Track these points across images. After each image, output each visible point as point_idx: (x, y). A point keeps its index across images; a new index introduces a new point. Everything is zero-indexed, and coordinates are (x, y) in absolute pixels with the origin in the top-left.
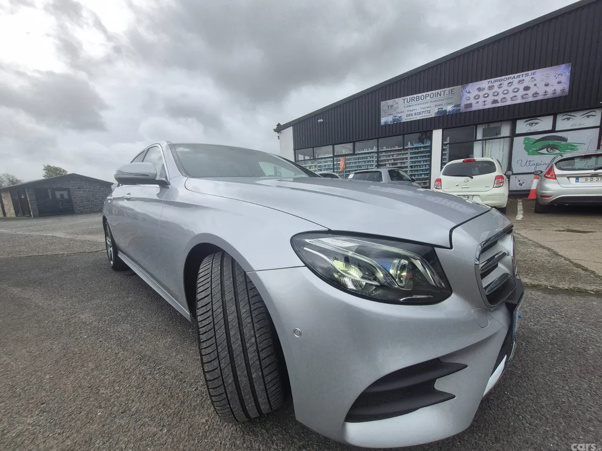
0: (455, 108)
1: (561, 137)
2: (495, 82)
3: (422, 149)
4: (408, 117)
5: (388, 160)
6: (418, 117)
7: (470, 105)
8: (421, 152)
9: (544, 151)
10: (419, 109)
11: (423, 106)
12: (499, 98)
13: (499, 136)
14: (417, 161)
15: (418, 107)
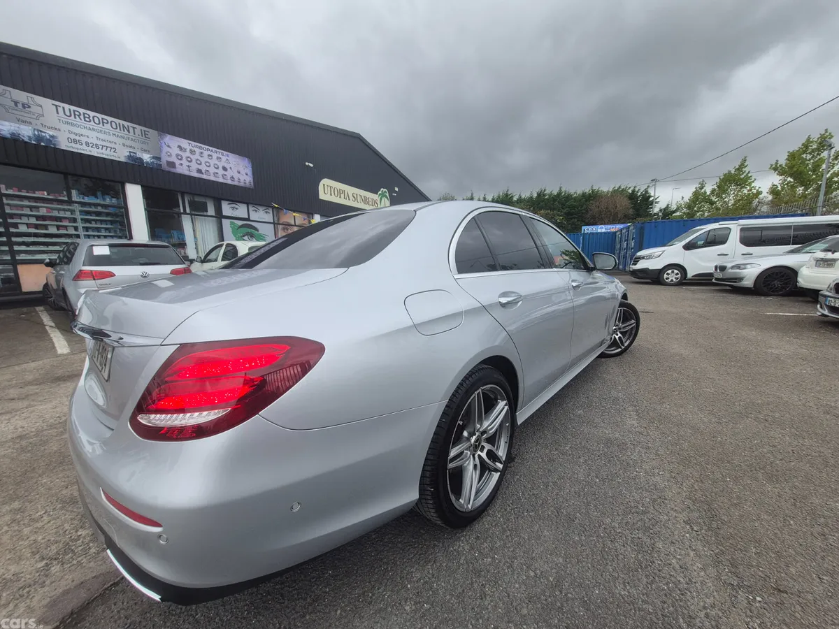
0: (155, 161)
1: (254, 227)
2: (198, 147)
3: (100, 209)
4: (73, 145)
5: (20, 216)
6: (95, 152)
7: (172, 164)
8: (98, 214)
9: (246, 238)
10: (93, 137)
11: (102, 136)
12: (203, 168)
13: (205, 214)
14: (90, 228)
15: (93, 134)
